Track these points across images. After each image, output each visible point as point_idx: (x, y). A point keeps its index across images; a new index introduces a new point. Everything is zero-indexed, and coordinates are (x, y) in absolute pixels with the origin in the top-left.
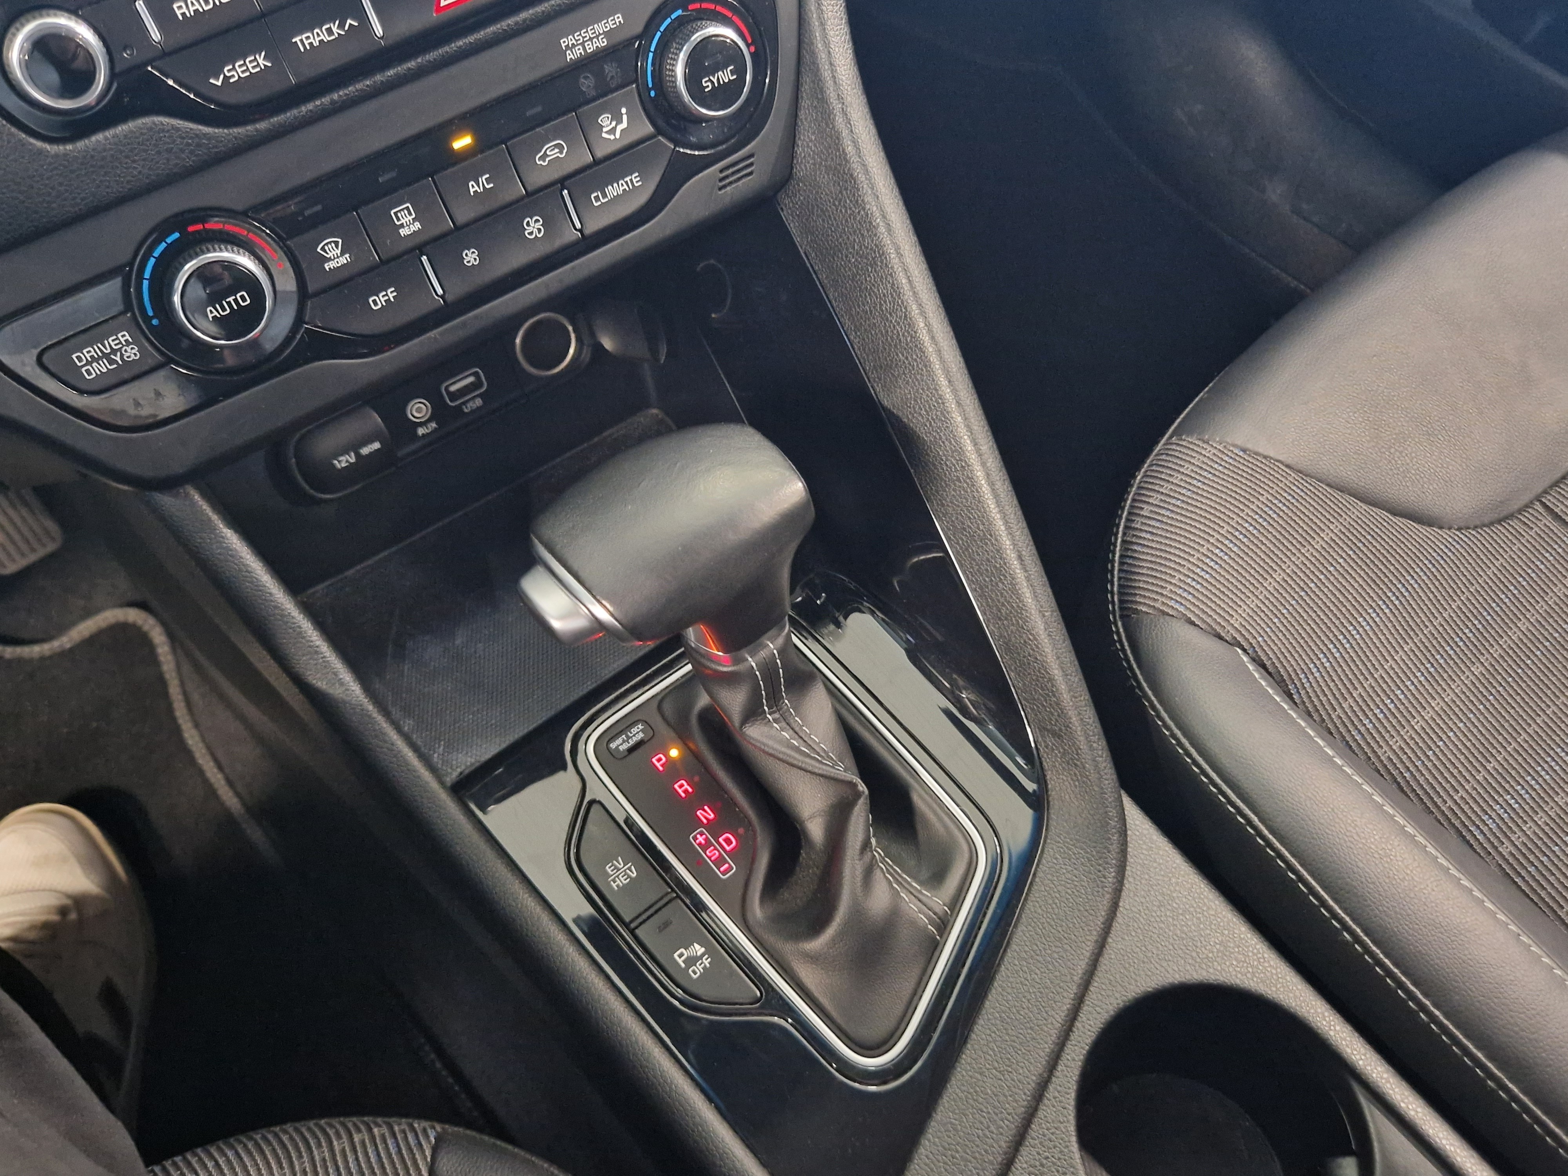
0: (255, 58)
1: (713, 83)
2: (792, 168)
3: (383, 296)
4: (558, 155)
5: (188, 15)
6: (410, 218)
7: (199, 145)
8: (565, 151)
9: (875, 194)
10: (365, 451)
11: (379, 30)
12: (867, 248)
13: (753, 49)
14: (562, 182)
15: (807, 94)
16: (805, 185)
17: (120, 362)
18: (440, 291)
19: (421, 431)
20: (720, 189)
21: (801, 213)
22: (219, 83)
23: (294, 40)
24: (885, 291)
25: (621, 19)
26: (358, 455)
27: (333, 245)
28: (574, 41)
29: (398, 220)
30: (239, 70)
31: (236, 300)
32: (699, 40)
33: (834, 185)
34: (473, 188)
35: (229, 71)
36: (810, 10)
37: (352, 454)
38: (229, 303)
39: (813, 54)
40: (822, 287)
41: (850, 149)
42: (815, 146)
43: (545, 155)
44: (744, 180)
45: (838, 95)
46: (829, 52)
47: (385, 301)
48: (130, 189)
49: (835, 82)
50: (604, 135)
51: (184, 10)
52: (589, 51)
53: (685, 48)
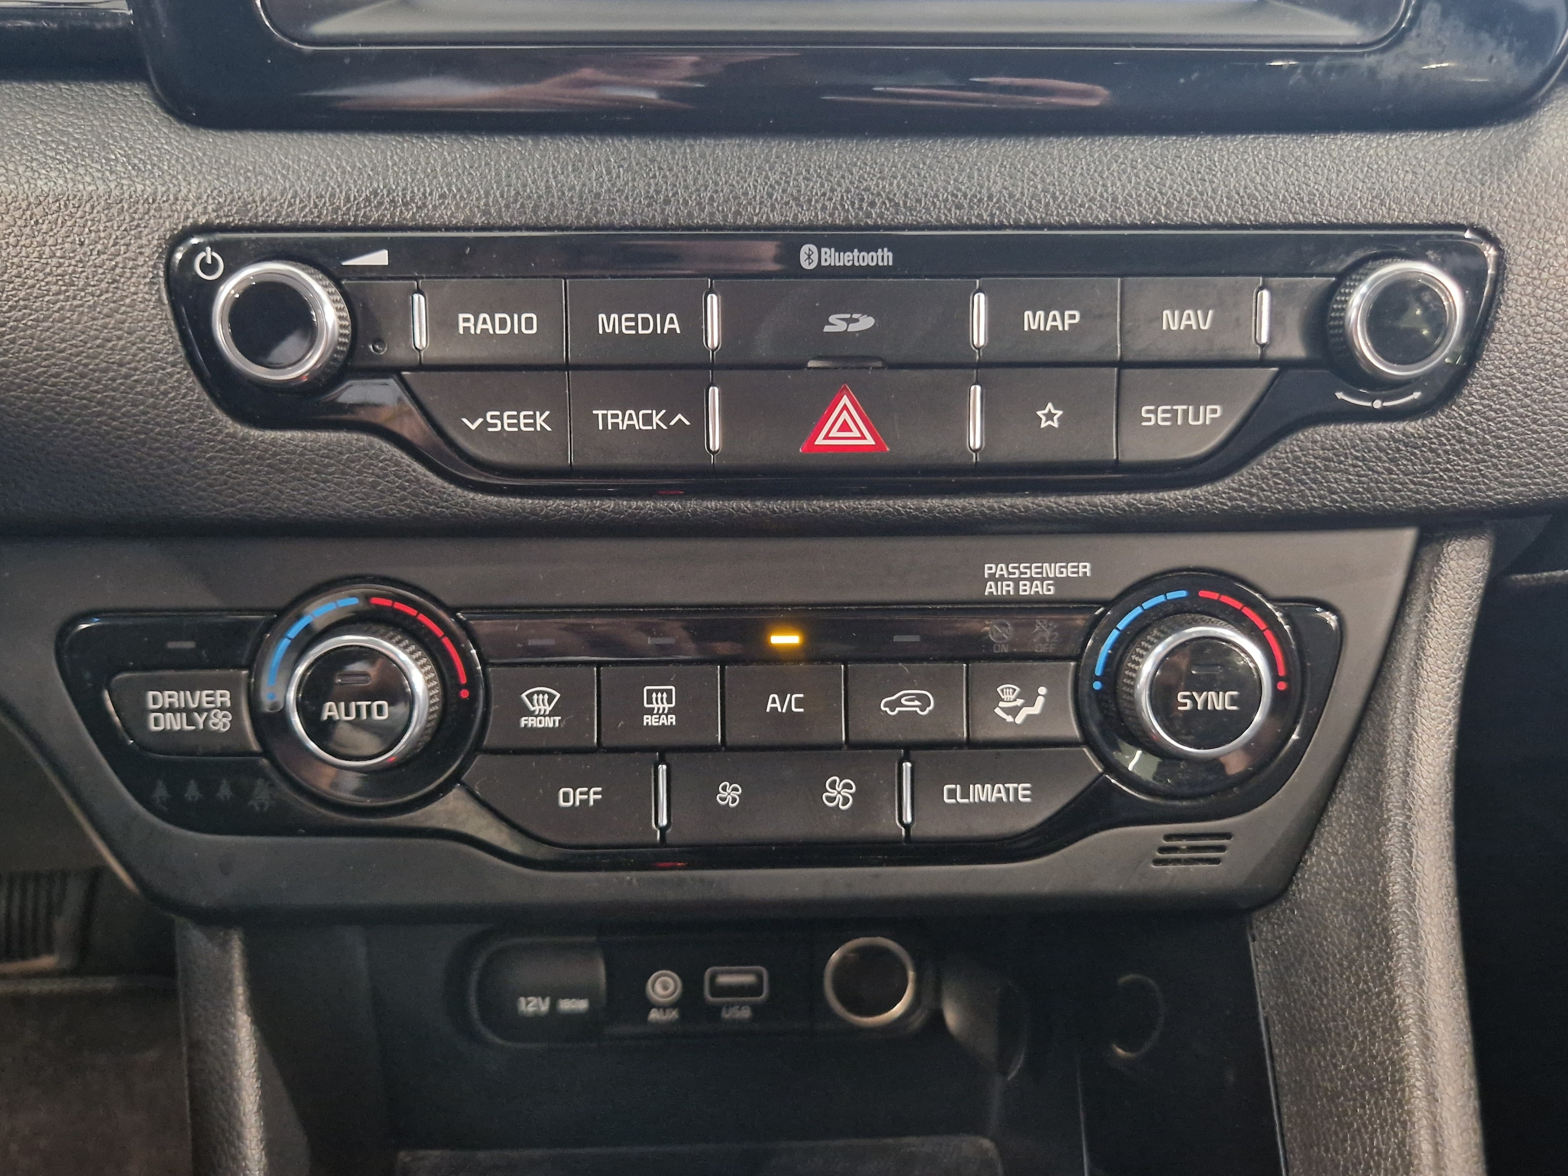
0: (535, 414)
1: (1195, 702)
2: (1290, 882)
3: (581, 794)
4: (917, 709)
5: (472, 332)
6: (667, 706)
7: (415, 494)
8: (928, 709)
9: (1417, 976)
10: (566, 1005)
11: (715, 442)
12: (1374, 1057)
13: (1282, 686)
14: (909, 749)
15: (1353, 783)
16: (1303, 916)
17: (201, 727)
18: (663, 821)
19: (654, 1015)
20: (1157, 862)
21: (1281, 954)
22: (473, 427)
23: (595, 412)
24: (1383, 1147)
25: (1088, 570)
26: (553, 1005)
27: (546, 696)
28: (1005, 572)
29: (650, 702)
30: (506, 421)
31: (369, 708)
32: (1194, 636)
33: (1350, 934)
34: (773, 703)
35: (492, 417)
36: (1399, 669)
37: (548, 1000)
38: (358, 708)
39: (1383, 730)
40: (1276, 1086)
41: (1397, 889)
42: (1339, 863)
43: (898, 703)
44: (1201, 866)
45: (1405, 802)
46: (1410, 737)
47: (581, 801)
48: (304, 512)
49: (1405, 783)
50: (998, 711)
51: (471, 325)
52: (1021, 593)
53: (1169, 639)
